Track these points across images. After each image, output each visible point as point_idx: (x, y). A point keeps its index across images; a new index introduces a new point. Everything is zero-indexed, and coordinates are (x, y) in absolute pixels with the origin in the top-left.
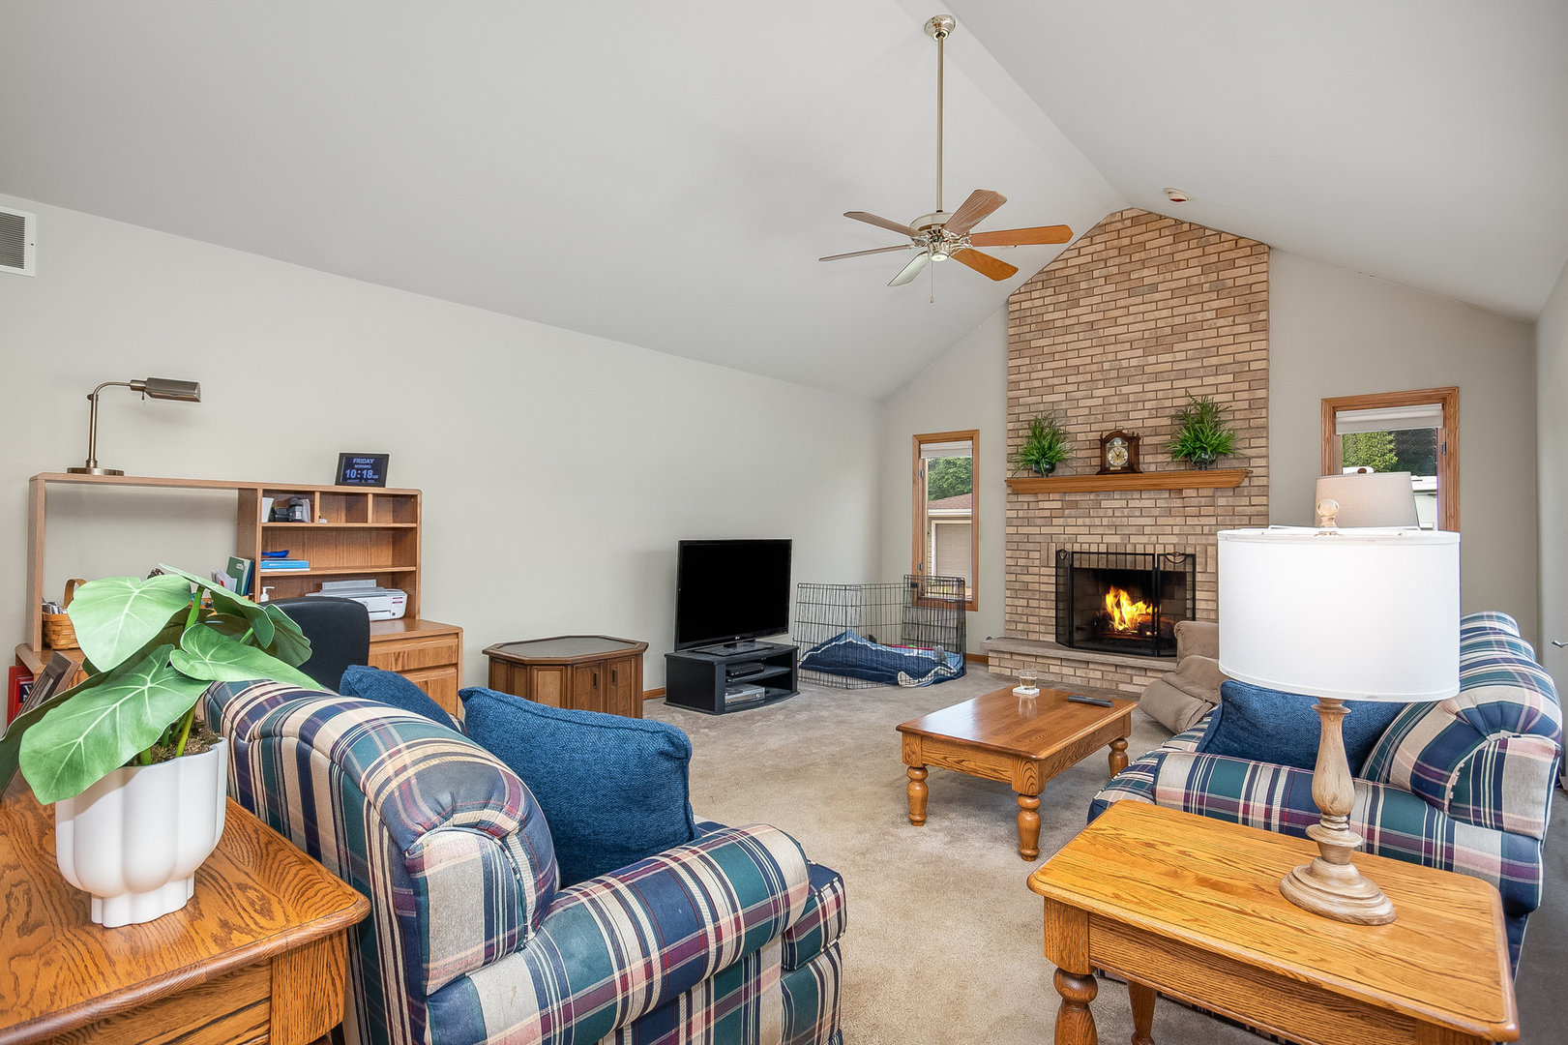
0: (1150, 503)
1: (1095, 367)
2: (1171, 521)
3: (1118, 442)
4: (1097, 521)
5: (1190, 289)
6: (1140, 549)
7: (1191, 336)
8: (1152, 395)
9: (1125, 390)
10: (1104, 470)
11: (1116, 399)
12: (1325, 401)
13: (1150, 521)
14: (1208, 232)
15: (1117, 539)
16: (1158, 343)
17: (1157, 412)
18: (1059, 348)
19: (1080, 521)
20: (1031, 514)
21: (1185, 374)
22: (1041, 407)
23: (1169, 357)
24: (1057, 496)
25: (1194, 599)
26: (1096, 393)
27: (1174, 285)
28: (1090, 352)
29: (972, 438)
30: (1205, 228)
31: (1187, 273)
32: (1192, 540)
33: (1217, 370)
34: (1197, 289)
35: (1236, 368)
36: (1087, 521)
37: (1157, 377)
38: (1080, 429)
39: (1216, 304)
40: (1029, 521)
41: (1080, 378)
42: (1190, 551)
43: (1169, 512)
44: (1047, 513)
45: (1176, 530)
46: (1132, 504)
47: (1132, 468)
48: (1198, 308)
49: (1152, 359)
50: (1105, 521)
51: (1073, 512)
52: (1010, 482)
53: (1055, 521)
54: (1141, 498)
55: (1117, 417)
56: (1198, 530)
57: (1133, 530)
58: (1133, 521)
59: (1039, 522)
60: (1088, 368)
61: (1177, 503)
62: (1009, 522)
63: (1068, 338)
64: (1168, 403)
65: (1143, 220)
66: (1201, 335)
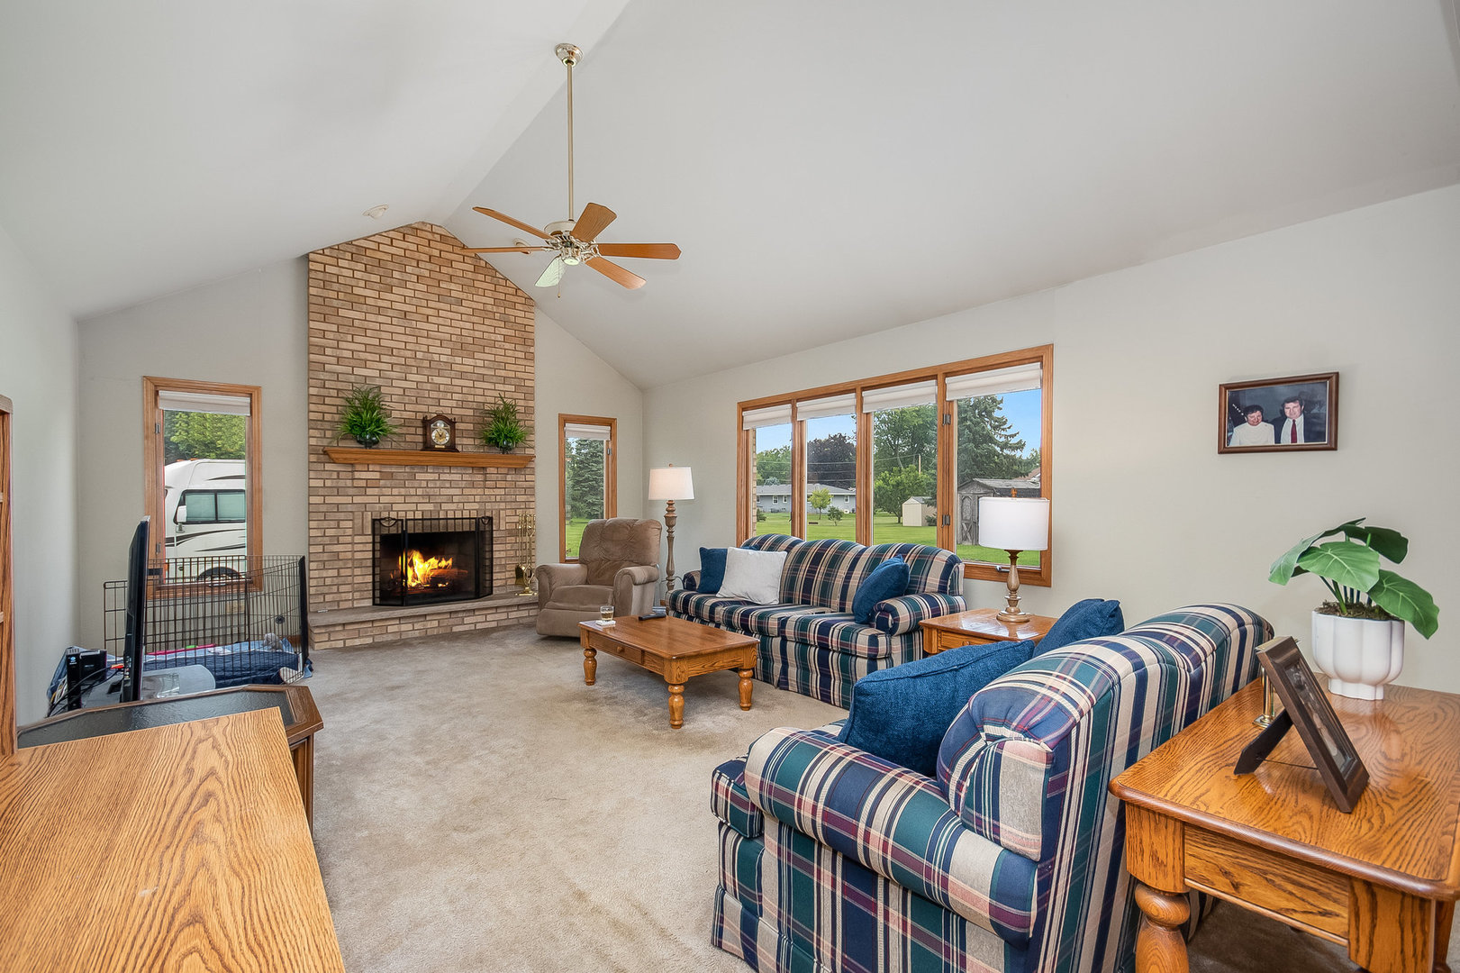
0: (457, 477)
1: (408, 354)
2: (474, 491)
3: (441, 424)
4: (412, 491)
5: (484, 314)
6: (450, 515)
7: (487, 350)
8: (459, 389)
9: (437, 380)
10: (428, 446)
11: (428, 386)
12: (560, 414)
13: (458, 491)
14: (498, 275)
15: (430, 507)
16: (462, 348)
17: (462, 404)
18: (371, 325)
19: (395, 491)
20: (341, 483)
21: (483, 378)
22: (352, 378)
23: (471, 361)
24: (377, 468)
25: (492, 551)
26: (410, 377)
27: (474, 305)
28: (404, 338)
29: (250, 395)
30: (496, 271)
31: (484, 300)
32: (488, 506)
33: (505, 380)
34: (491, 316)
35: (516, 382)
36: (403, 491)
37: (462, 375)
38: (398, 410)
39: (504, 331)
40: (338, 491)
41: (394, 360)
42: (488, 514)
43: (472, 485)
44: (363, 483)
45: (478, 498)
46: (443, 477)
47: (451, 447)
48: (492, 330)
49: (458, 360)
50: (420, 492)
51: (388, 483)
52: (312, 450)
53: (369, 491)
54: (450, 473)
55: (430, 401)
56: (493, 498)
57: (444, 499)
58: (444, 491)
59: (351, 491)
60: (402, 353)
61: (479, 477)
62: (312, 491)
63: (381, 319)
64: (470, 398)
65: (450, 240)
66: (494, 350)
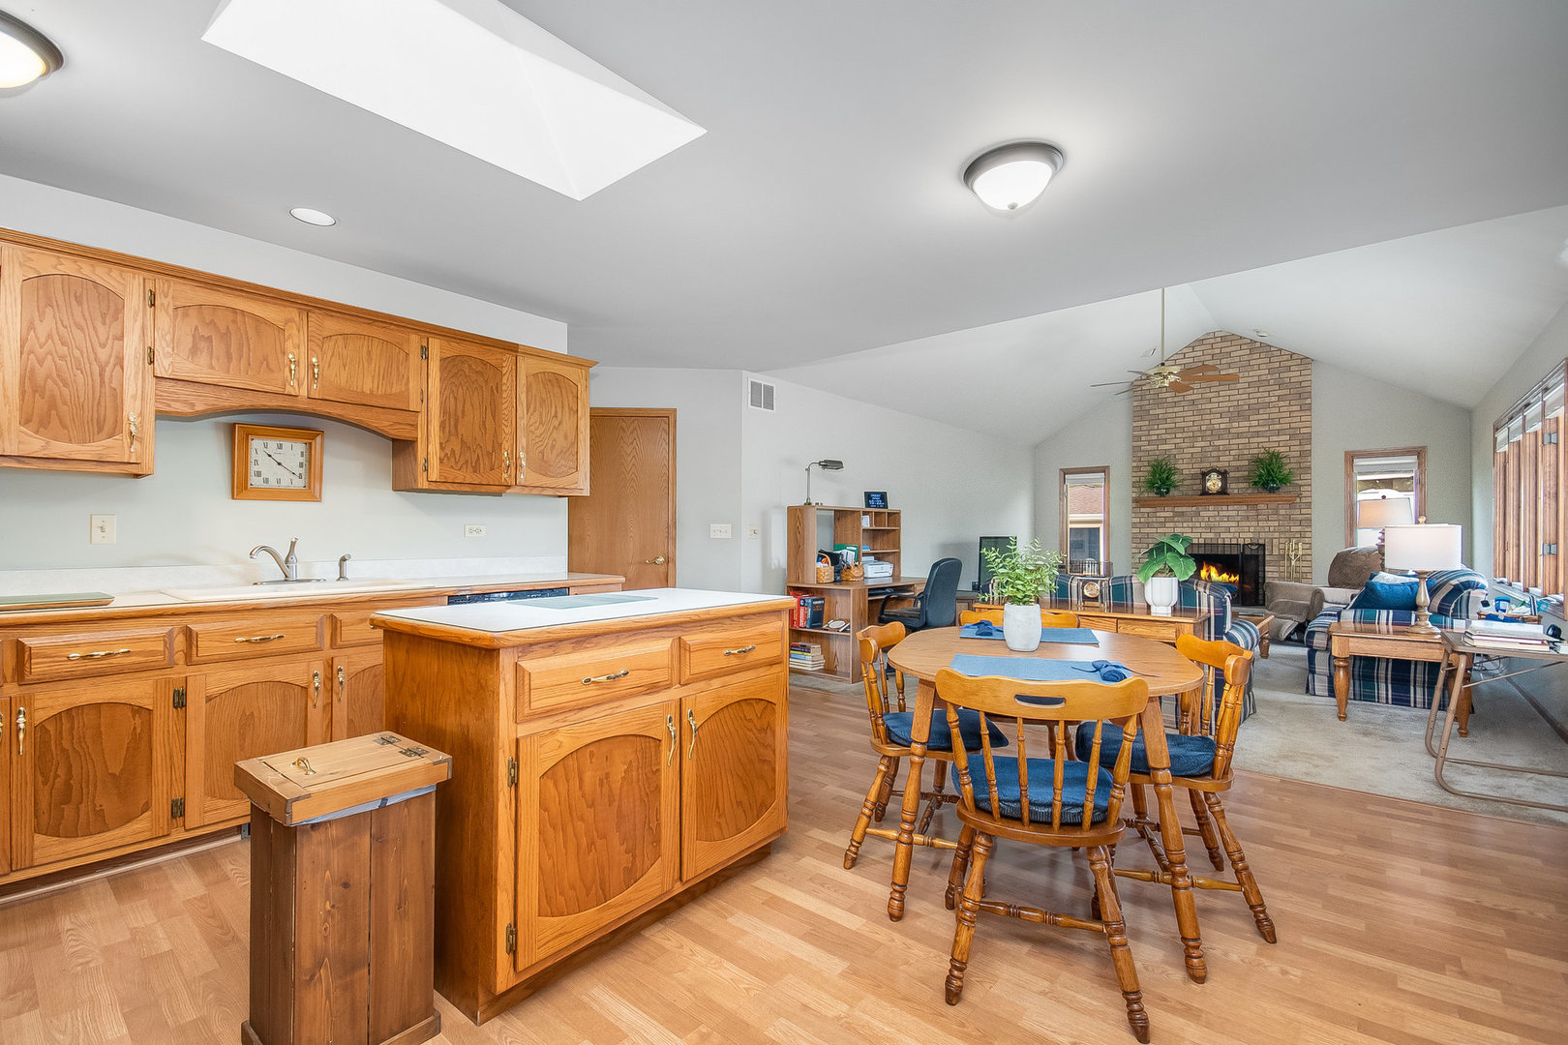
0: (1234, 513)
1: (1195, 428)
2: (1248, 524)
3: (1214, 476)
4: (1198, 524)
5: (1260, 383)
6: (1227, 541)
7: (1261, 411)
8: (1236, 447)
9: (1216, 443)
10: (1205, 492)
11: (1211, 449)
12: (1346, 453)
13: (1234, 524)
14: (1272, 349)
15: (1212, 535)
16: (1240, 415)
17: (1238, 458)
18: (1170, 415)
19: (1185, 525)
20: (1150, 520)
21: (1258, 434)
22: (1157, 453)
23: (1247, 424)
24: (1170, 509)
25: (1264, 571)
26: (1196, 444)
27: (1250, 379)
28: (1192, 418)
29: (1104, 472)
30: (1271, 346)
31: (1258, 373)
32: (1262, 535)
33: (1279, 432)
34: (1266, 383)
35: (1292, 432)
36: (1190, 524)
37: (1238, 436)
38: (1186, 467)
39: (1277, 393)
40: (1149, 525)
41: (1185, 435)
42: (1261, 542)
43: (1247, 519)
44: (1162, 520)
45: (1252, 530)
46: (1221, 513)
47: (1223, 492)
48: (1266, 394)
49: (1235, 425)
50: (1203, 524)
51: (1180, 519)
52: (1135, 501)
53: (1167, 525)
54: (1228, 510)
55: (1211, 459)
56: (1267, 529)
57: (1223, 530)
58: (1222, 524)
59: (1155, 525)
60: (1191, 429)
61: (1254, 513)
62: (1134, 526)
63: (1176, 410)
64: (1246, 452)
65: (1229, 338)
66: (1268, 411)
